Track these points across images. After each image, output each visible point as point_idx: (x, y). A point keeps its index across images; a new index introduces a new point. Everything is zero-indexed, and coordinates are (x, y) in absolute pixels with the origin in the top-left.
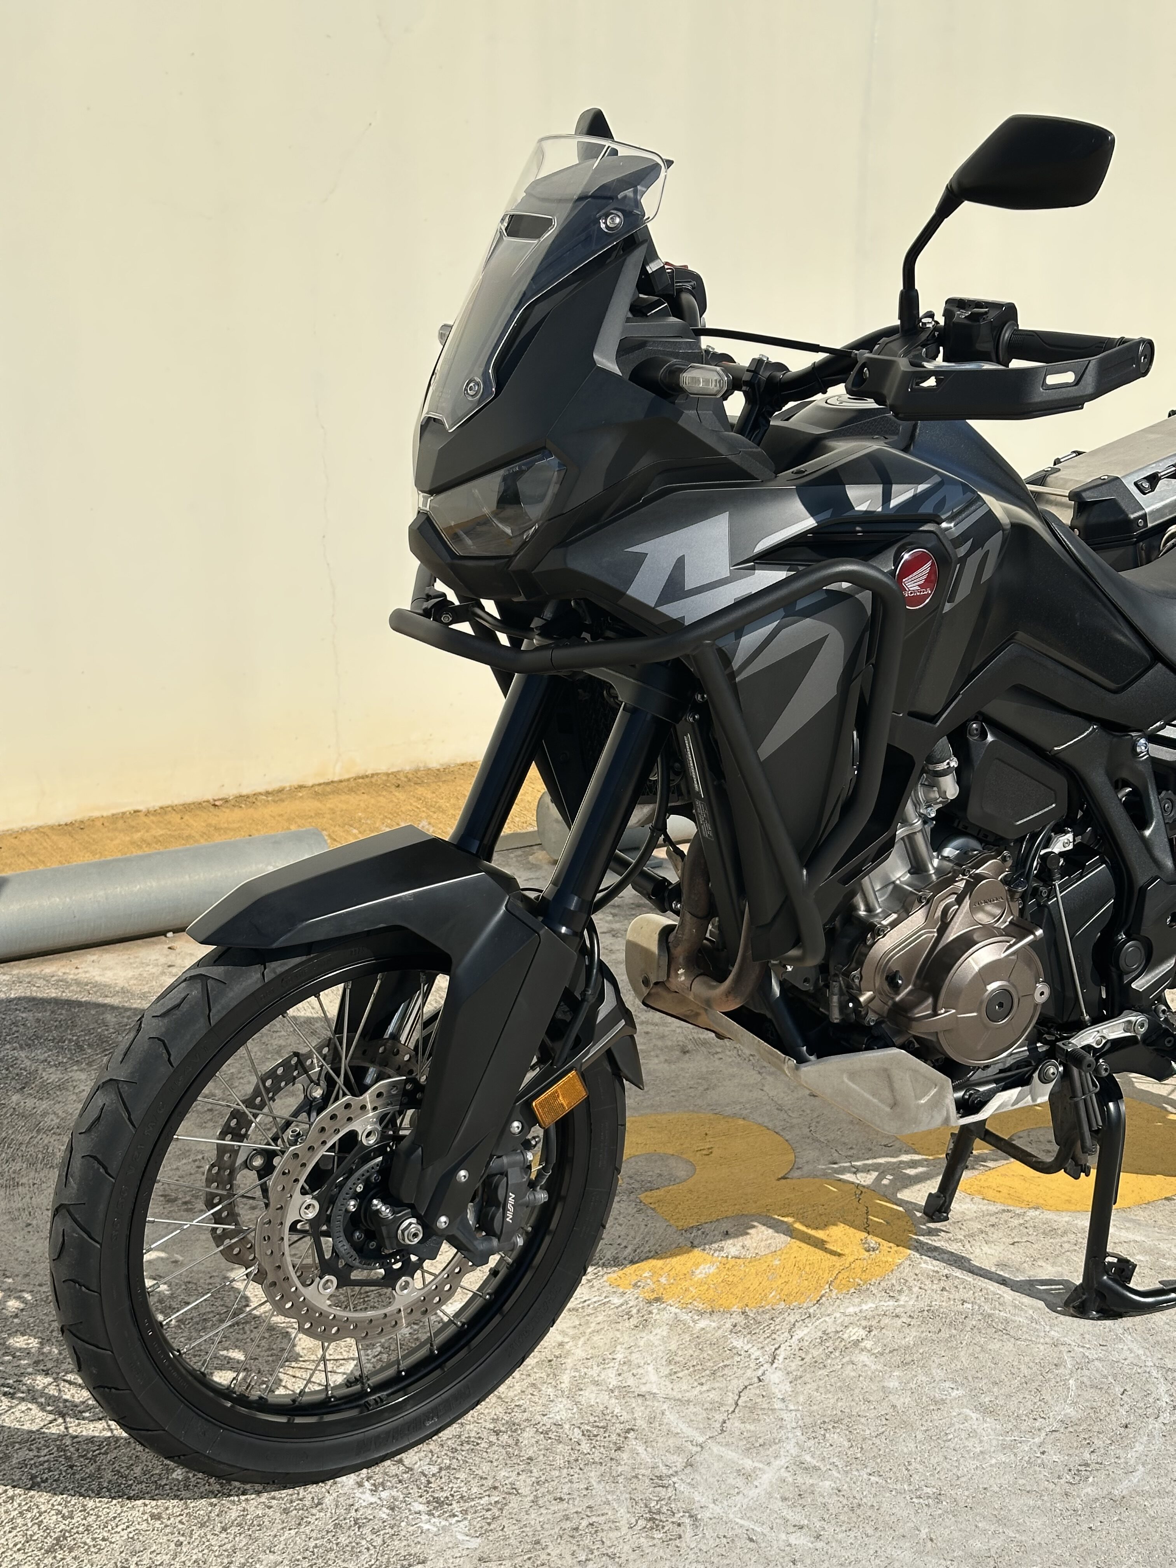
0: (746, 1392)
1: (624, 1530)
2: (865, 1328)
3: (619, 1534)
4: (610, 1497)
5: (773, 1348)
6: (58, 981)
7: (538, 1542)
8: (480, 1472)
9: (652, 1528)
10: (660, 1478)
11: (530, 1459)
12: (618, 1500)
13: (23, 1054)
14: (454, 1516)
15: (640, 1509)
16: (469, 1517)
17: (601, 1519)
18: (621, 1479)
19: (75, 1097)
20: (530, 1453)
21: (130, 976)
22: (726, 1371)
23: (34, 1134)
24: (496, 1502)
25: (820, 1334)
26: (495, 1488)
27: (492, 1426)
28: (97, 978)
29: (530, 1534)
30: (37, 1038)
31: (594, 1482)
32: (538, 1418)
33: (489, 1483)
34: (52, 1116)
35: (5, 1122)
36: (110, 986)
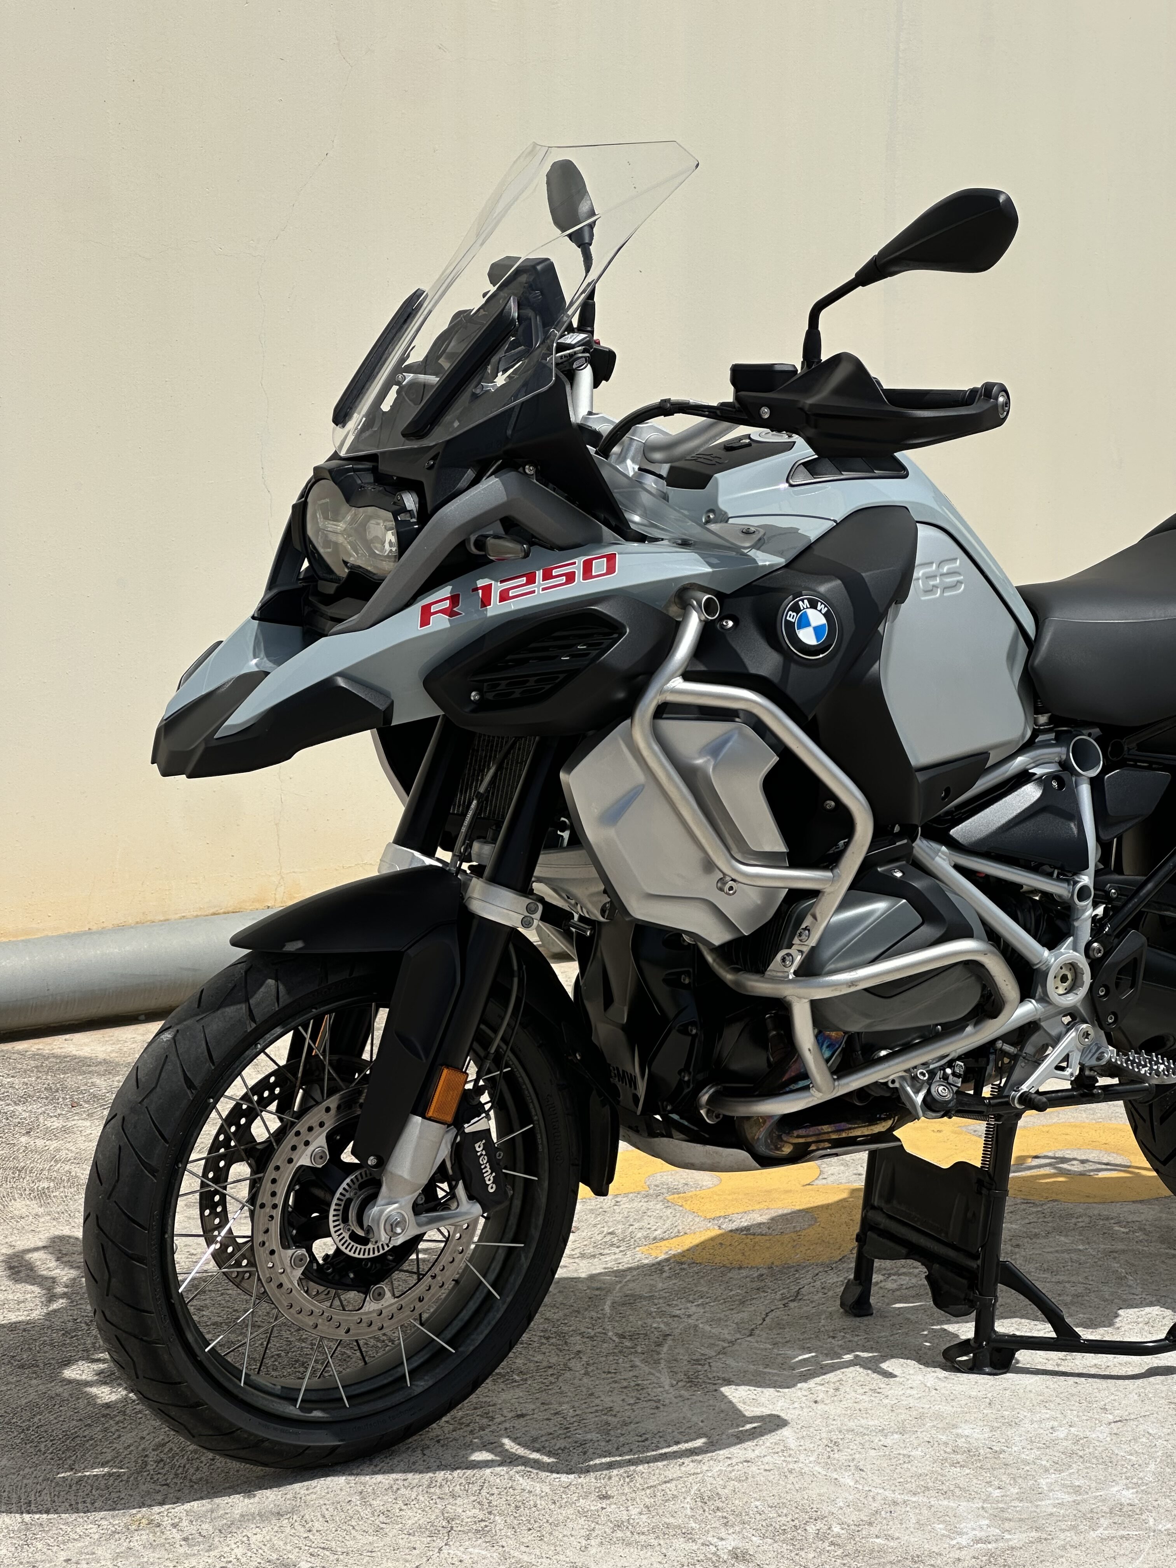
0: (773, 1313)
1: (667, 1387)
2: (883, 1275)
3: (662, 1389)
4: (652, 1371)
5: (797, 1288)
6: (34, 1055)
7: (592, 1394)
8: (536, 1359)
9: (691, 1387)
10: (697, 1360)
11: (579, 1352)
12: (660, 1372)
13: (20, 1108)
14: (516, 1381)
15: (681, 1376)
16: (529, 1382)
17: (645, 1382)
18: (662, 1361)
19: (83, 1138)
20: (578, 1348)
21: (108, 1051)
22: (754, 1301)
23: (52, 1163)
24: (552, 1375)
25: (841, 1279)
26: (550, 1367)
27: (542, 1334)
28: (74, 1053)
29: (584, 1389)
30: (29, 1096)
31: (638, 1363)
32: (583, 1329)
33: (545, 1364)
34: (65, 1152)
35: (21, 1156)
36: (91, 1059)
